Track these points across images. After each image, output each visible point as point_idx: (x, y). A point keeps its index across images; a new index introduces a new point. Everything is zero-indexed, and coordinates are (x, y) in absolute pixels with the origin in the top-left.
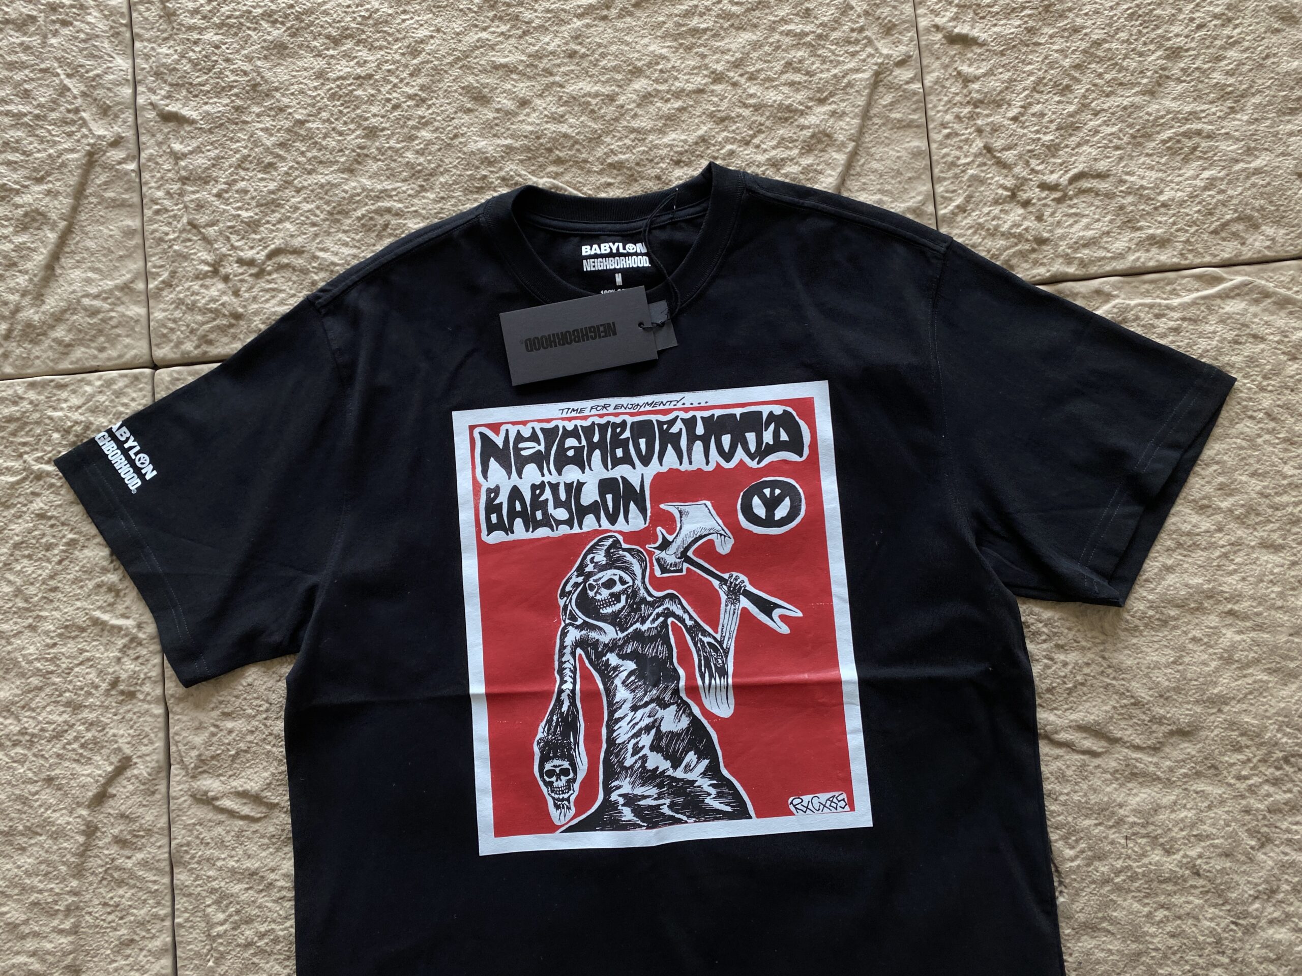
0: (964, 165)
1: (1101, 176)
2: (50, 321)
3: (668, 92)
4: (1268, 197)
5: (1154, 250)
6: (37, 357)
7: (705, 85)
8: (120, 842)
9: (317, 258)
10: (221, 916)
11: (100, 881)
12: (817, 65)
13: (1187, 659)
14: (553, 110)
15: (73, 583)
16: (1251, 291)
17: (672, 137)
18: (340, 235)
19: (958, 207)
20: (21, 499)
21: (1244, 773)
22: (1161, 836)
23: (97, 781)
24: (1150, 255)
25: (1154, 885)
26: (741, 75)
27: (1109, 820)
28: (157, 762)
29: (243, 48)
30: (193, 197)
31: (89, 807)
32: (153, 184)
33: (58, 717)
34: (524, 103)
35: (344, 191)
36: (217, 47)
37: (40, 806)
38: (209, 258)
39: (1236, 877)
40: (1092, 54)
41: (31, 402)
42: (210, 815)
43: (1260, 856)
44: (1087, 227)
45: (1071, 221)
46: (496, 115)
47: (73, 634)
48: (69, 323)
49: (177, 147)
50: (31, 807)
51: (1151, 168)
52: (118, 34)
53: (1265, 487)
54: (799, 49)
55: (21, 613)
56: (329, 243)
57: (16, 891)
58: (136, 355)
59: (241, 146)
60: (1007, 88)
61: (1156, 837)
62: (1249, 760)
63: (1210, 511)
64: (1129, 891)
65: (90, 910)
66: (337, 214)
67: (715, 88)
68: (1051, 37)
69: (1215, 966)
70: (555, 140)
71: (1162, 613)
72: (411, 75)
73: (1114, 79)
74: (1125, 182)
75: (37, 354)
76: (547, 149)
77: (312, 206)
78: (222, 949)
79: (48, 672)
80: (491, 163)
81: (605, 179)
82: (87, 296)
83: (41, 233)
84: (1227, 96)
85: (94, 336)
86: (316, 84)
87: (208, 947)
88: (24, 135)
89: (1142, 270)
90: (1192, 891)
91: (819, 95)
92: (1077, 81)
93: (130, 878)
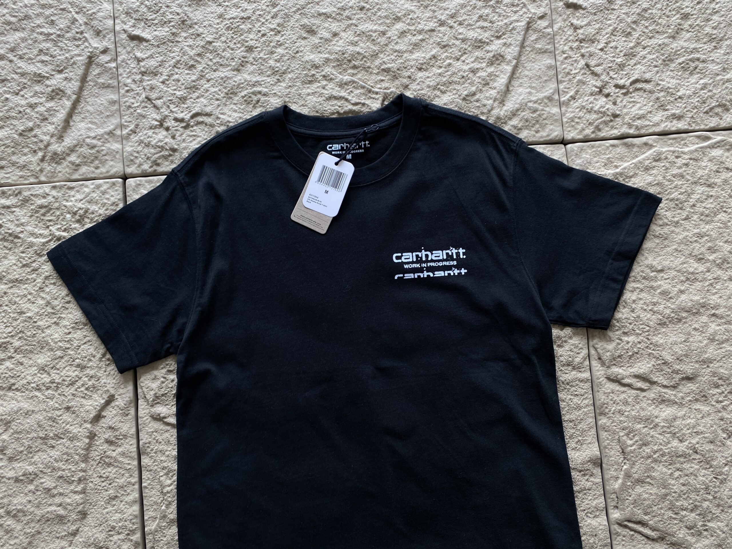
0: (575, 74)
1: (647, 81)
2: (67, 152)
3: (415, 31)
5: (675, 122)
6: (60, 172)
7: (435, 27)
8: (109, 442)
9: (220, 118)
10: (169, 482)
11: (98, 464)
12: (496, 17)
13: (691, 340)
14: (352, 39)
16: (725, 144)
17: (416, 55)
18: (232, 106)
19: (571, 97)
21: (720, 399)
22: (677, 432)
23: (96, 409)
24: (673, 124)
25: (674, 458)
26: (455, 22)
27: (650, 424)
28: (129, 397)
30: (149, 83)
31: (91, 422)
32: (125, 75)
33: (73, 373)
34: (335, 35)
35: (234, 81)
37: (63, 423)
38: (158, 117)
39: (716, 454)
40: (642, 16)
41: (54, 197)
42: (162, 427)
44: (640, 109)
45: (631, 105)
46: (321, 41)
47: (80, 327)
48: (79, 152)
49: (139, 55)
50: (57, 423)
51: (673, 78)
55: (49, 315)
56: (226, 110)
57: (50, 470)
58: (115, 171)
59: (176, 55)
60: (597, 33)
61: (675, 434)
62: (723, 392)
63: (704, 261)
64: (660, 462)
65: (92, 480)
66: (231, 94)
67: (441, 29)
68: (621, 6)
69: (705, 501)
70: (353, 55)
71: (679, 315)
72: (272, 17)
73: (654, 30)
74: (660, 85)
75: (60, 170)
76: (348, 60)
77: (216, 89)
78: (169, 499)
79: (66, 348)
80: (317, 68)
81: (380, 77)
82: (89, 137)
83: (62, 102)
84: (713, 40)
85: (93, 160)
86: (218, 21)
87: (161, 499)
88: (51, 46)
89: (667, 132)
90: (694, 461)
91: (497, 34)
92: (635, 30)
93: (115, 462)
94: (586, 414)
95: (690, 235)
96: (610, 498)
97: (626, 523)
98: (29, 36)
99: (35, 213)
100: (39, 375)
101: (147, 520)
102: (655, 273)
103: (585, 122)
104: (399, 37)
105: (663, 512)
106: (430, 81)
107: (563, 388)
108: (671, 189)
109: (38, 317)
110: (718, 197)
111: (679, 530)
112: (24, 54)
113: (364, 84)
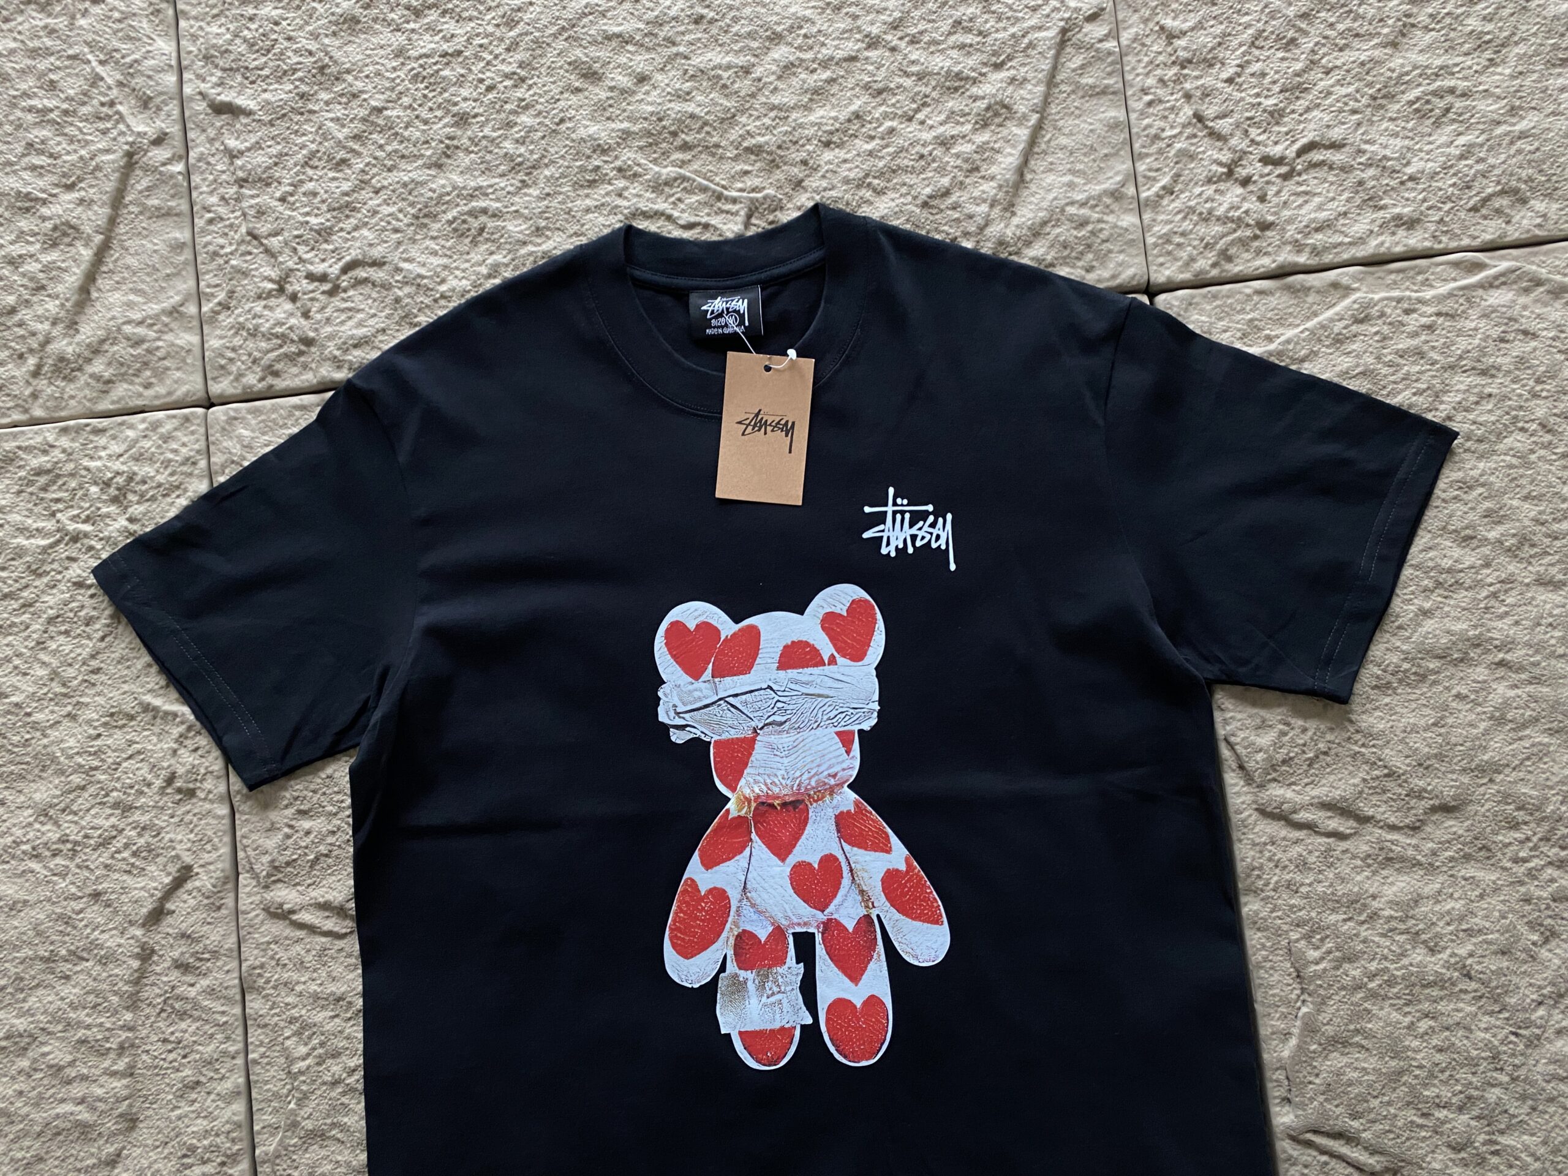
0: (1171, 137)
1: (1335, 146)
2: (87, 354)
3: (813, 61)
4: (1538, 165)
5: (1401, 233)
6: (72, 397)
7: (858, 51)
8: (182, 966)
9: (401, 270)
10: (303, 1050)
11: (159, 1014)
12: (992, 23)
13: (1450, 721)
14: (677, 86)
15: (119, 662)
16: (1519, 278)
17: (818, 114)
18: (428, 242)
19: (1164, 188)
20: (55, 566)
21: (1522, 854)
22: (1423, 931)
23: (152, 895)
24: (1396, 238)
25: (1417, 988)
26: (901, 38)
27: (1360, 914)
28: (222, 871)
29: (307, 23)
30: (253, 202)
31: (143, 925)
32: (205, 189)
33: (106, 820)
34: (642, 79)
35: (431, 190)
36: (277, 24)
37: (86, 926)
38: (274, 274)
39: (1515, 979)
41: (64, 451)
42: (288, 932)
43: (1544, 953)
44: (1320, 208)
45: (1300, 201)
46: (610, 94)
47: (120, 723)
48: (109, 355)
49: (232, 143)
50: (75, 928)
51: (1396, 135)
52: (158, 11)
53: (1540, 513)
54: (969, 5)
55: (56, 699)
56: (414, 252)
57: (60, 1027)
58: (188, 391)
59: (308, 140)
60: (1220, 44)
61: (1417, 933)
62: (1528, 839)
63: (1475, 542)
64: (1385, 998)
65: (147, 1048)
66: (424, 216)
67: (870, 54)
69: (1493, 1086)
70: (680, 121)
71: (1419, 666)
72: (508, 50)
73: (1349, 30)
74: (1364, 152)
75: (72, 393)
76: (670, 133)
77: (393, 209)
78: (305, 1087)
79: (92, 769)
80: (604, 152)
81: (741, 166)
82: (129, 322)
83: (73, 250)
84: (1484, 46)
85: (139, 370)
86: (395, 64)
87: (288, 1087)
88: (50, 135)
89: (1388, 258)
90: (1463, 996)
91: (994, 59)
92: (1305, 33)
93: (194, 1008)
96: (1272, 1081)
97: (1309, 1136)
98: (6, 116)
99: (27, 485)
100: (37, 826)
101: (259, 1133)
103: (1196, 243)
105: (1393, 1111)
106: (850, 170)
108: (1395, 383)
109: (34, 705)
110: (1506, 397)
111: (1433, 1152)
113: (705, 182)
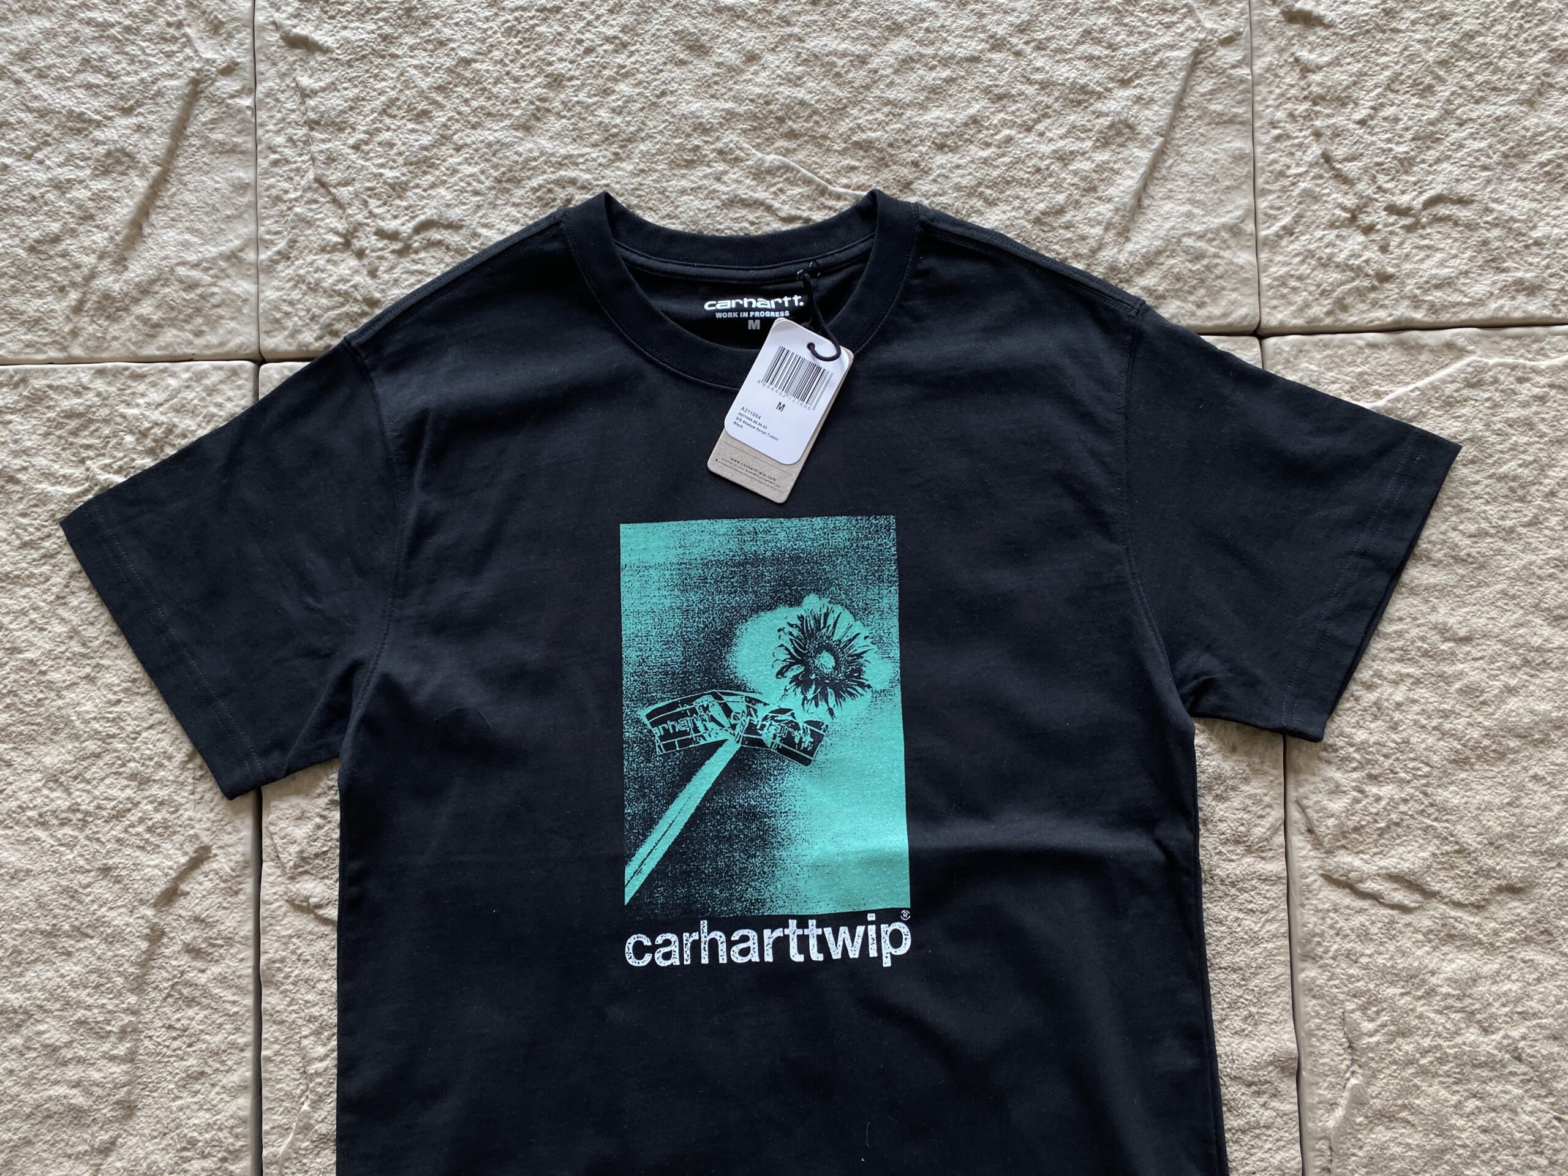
0: (1296, 176)
1: (1463, 202)
2: (134, 293)
3: (933, 57)
5: (1521, 298)
6: (115, 338)
7: (981, 51)
8: (192, 951)
9: (479, 236)
10: (319, 1051)
11: (165, 999)
12: (1122, 36)
13: (1525, 801)
14: (788, 69)
17: (935, 114)
18: (509, 208)
19: (1284, 228)
22: (1479, 1011)
23: (167, 875)
24: (1516, 303)
25: (1467, 1069)
26: (1027, 43)
27: (1418, 989)
28: (244, 855)
30: (324, 147)
31: (155, 905)
32: (271, 127)
33: (120, 792)
34: (752, 58)
35: (517, 153)
37: (93, 901)
38: (341, 226)
39: (1564, 1065)
40: (1462, 49)
41: (99, 395)
42: (313, 926)
44: (1442, 264)
45: (1422, 255)
46: (719, 71)
47: (143, 690)
48: (159, 296)
49: (305, 81)
50: (80, 902)
51: (1524, 196)
54: (1101, 15)
55: (76, 659)
56: (493, 218)
57: (58, 1006)
58: (238, 343)
60: (1355, 83)
61: (1472, 1013)
64: (1436, 1075)
65: (151, 1033)
66: (507, 181)
67: (993, 56)
68: (1414, 23)
69: (1531, 1169)
70: (789, 107)
71: (1500, 744)
72: (611, 11)
73: (1487, 82)
74: (1492, 211)
75: (116, 334)
76: (777, 118)
77: (475, 170)
78: (320, 1090)
79: (109, 736)
80: (706, 131)
81: (848, 161)
82: (183, 263)
83: (127, 180)
85: (190, 316)
86: (487, 14)
87: (302, 1087)
88: (109, 52)
89: (1505, 322)
90: (1512, 1078)
91: (1121, 75)
92: (1441, 80)
93: (203, 995)
94: (1271, 954)
95: (1539, 562)
96: (1313, 1149)
98: (62, 26)
99: (56, 427)
100: (45, 792)
101: (268, 1133)
102: (1451, 644)
103: (1312, 288)
104: (896, 72)
106: (962, 176)
107: (1220, 894)
108: (1502, 452)
109: (50, 663)
112: (49, 67)
113: (810, 175)
